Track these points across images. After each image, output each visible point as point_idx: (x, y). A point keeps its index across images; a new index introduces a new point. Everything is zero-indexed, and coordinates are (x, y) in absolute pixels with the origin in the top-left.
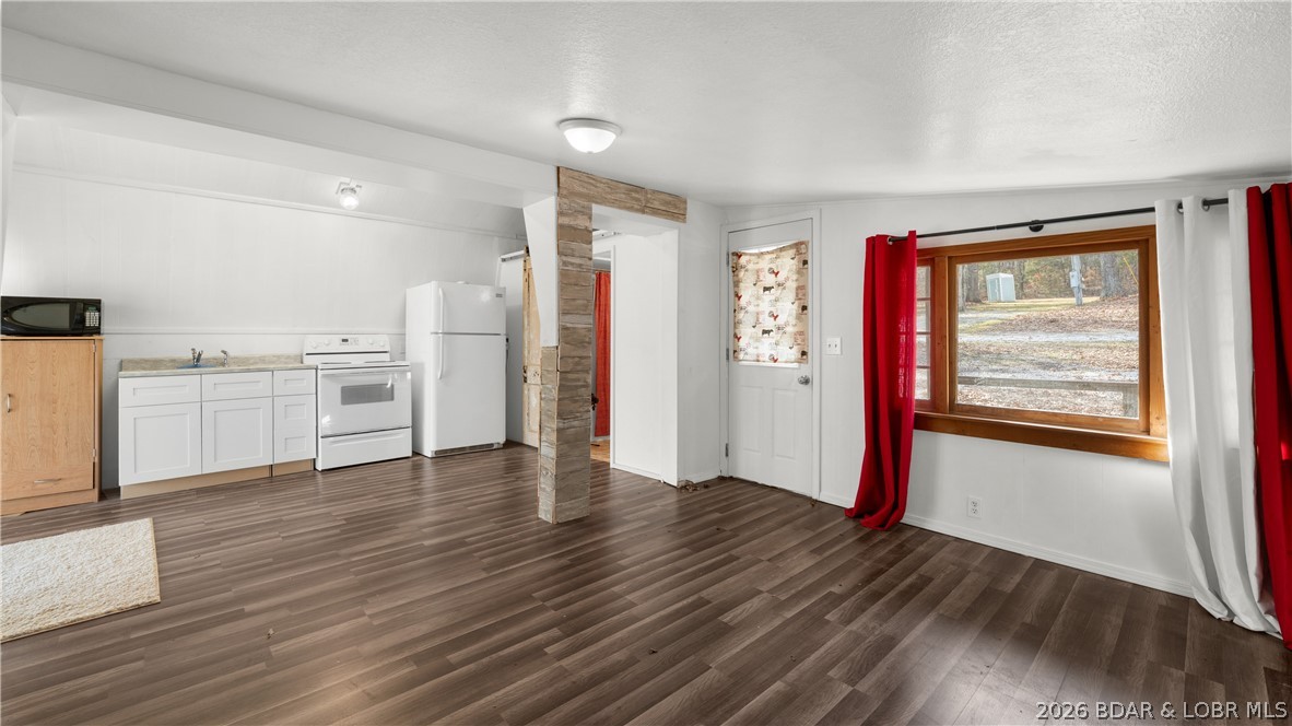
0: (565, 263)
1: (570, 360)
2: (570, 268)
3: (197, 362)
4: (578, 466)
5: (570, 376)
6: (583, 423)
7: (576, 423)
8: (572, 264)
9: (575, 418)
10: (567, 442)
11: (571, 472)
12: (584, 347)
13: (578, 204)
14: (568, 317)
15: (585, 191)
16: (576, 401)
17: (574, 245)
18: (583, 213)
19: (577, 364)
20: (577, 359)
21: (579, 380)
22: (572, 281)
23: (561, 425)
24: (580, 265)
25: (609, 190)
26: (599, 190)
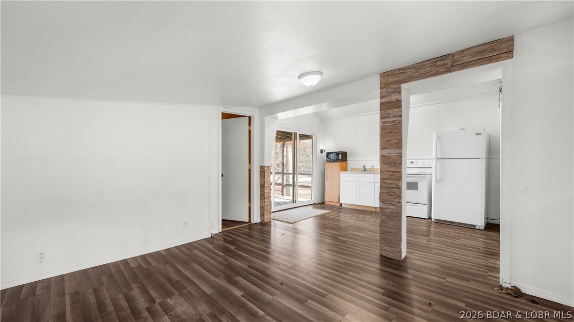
0: (384, 123)
1: (387, 173)
2: (387, 124)
3: (365, 170)
4: (393, 230)
5: (387, 181)
6: (396, 208)
7: (391, 207)
8: (388, 122)
9: (391, 204)
10: (386, 216)
11: (389, 232)
12: (397, 166)
13: (391, 88)
14: (385, 151)
15: (397, 79)
16: (392, 195)
17: (390, 111)
18: (395, 92)
19: (391, 175)
20: (391, 173)
21: (393, 184)
22: (389, 131)
23: (382, 206)
24: (394, 121)
25: (416, 70)
26: (408, 74)
